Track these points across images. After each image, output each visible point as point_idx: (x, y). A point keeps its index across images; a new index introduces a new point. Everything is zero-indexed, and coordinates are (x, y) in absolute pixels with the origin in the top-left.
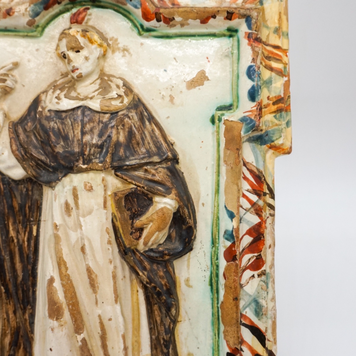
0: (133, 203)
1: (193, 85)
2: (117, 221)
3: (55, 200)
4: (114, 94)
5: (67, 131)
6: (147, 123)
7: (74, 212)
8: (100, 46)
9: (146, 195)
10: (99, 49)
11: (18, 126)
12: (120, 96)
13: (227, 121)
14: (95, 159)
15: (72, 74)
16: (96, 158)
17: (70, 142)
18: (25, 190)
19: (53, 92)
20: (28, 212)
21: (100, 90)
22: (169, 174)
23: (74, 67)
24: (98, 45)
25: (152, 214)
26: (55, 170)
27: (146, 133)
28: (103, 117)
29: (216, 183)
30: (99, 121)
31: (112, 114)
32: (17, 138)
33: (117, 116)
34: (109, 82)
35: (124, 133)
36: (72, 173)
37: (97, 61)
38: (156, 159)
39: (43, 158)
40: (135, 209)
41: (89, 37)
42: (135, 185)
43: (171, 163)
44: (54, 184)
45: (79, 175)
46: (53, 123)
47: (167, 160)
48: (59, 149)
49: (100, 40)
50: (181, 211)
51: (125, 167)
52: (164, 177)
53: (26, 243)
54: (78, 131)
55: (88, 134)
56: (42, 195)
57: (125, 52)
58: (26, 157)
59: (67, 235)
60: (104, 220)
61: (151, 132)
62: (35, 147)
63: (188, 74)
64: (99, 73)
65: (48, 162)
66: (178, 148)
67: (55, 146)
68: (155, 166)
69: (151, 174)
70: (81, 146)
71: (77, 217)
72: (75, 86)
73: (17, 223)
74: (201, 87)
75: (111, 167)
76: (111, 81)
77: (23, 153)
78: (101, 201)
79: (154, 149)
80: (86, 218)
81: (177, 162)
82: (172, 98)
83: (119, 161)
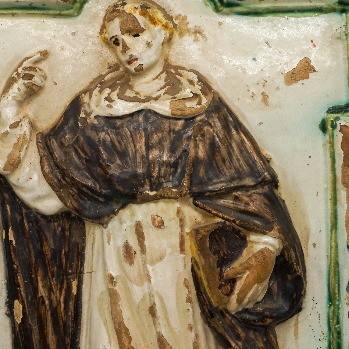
0: (220, 243)
1: (293, 79)
2: (199, 269)
3: (109, 242)
4: (187, 92)
5: (125, 145)
6: (234, 132)
7: (138, 258)
8: (165, 27)
9: (238, 232)
10: (163, 32)
11: (50, 140)
12: (196, 95)
13: (345, 128)
14: (167, 183)
15: (128, 66)
16: (168, 181)
17: (130, 159)
18: (60, 229)
19: (100, 92)
20: (64, 261)
21: (168, 87)
22: (267, 202)
23: (131, 56)
24: (163, 25)
25: (249, 259)
26: (108, 199)
27: (234, 145)
28: (175, 124)
29: (331, 214)
30: (170, 130)
31: (186, 120)
32: (50, 156)
33: (193, 123)
34: (178, 77)
35: (204, 147)
36: (134, 203)
37: (161, 47)
38: (249, 181)
39: (90, 183)
40: (224, 253)
41: (151, 15)
42: (223, 218)
43: (269, 187)
44: (106, 219)
45: (144, 206)
46: (103, 133)
47: (263, 182)
48: (114, 170)
49: (166, 19)
50: (286, 254)
51: (208, 194)
52: (261, 207)
53: (62, 305)
54: (141, 145)
55: (155, 148)
56: (85, 236)
57: (198, 35)
58: (64, 182)
59: (128, 291)
60: (181, 269)
61: (240, 144)
62: (78, 168)
63: (286, 64)
64: (163, 64)
65: (98, 189)
66: (276, 166)
67: (108, 166)
68: (248, 191)
69: (244, 203)
70: (147, 165)
71: (143, 265)
72: (130, 83)
73: (49, 277)
74: (305, 81)
75: (190, 193)
76: (181, 75)
77: (60, 177)
78: (177, 241)
79: (245, 168)
80: (155, 265)
81: (277, 186)
82: (265, 98)
83: (200, 185)
